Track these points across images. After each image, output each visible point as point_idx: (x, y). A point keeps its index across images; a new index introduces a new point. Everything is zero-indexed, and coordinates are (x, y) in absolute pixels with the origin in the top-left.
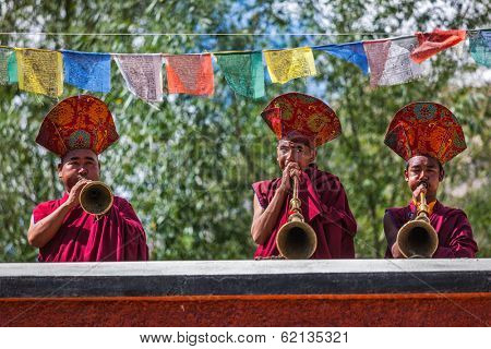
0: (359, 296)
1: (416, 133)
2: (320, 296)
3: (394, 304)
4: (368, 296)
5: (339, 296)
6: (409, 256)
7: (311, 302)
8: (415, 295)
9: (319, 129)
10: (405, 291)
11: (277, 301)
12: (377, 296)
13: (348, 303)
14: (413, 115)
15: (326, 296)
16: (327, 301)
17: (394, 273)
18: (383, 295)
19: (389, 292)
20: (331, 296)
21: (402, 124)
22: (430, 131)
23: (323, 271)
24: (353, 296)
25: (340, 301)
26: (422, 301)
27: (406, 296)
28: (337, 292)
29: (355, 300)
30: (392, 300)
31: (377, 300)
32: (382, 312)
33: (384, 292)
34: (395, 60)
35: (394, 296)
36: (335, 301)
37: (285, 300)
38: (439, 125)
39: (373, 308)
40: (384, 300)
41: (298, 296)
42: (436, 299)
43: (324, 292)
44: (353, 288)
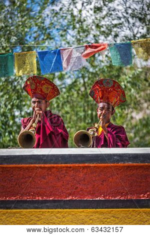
0: (55, 165)
1: (103, 92)
2: (37, 165)
3: (71, 169)
4: (60, 165)
5: (46, 165)
6: (79, 147)
7: (34, 168)
8: (81, 165)
9: (48, 92)
10: (76, 163)
11: (18, 168)
12: (63, 165)
13: (50, 168)
14: (103, 84)
15: (40, 165)
16: (41, 167)
17: (71, 155)
18: (66, 165)
19: (69, 163)
20: (42, 165)
21: (97, 87)
22: (109, 92)
23: (39, 154)
24: (52, 165)
25: (46, 167)
26: (84, 167)
27: (77, 165)
28: (45, 164)
29: (54, 167)
30: (70, 167)
31: (64, 167)
32: (66, 172)
33: (66, 164)
34: (75, 59)
35: (71, 165)
36: (44, 168)
37: (21, 167)
38: (114, 90)
39: (61, 171)
40: (67, 167)
41: (27, 165)
42: (90, 167)
43: (39, 163)
44: (52, 162)
